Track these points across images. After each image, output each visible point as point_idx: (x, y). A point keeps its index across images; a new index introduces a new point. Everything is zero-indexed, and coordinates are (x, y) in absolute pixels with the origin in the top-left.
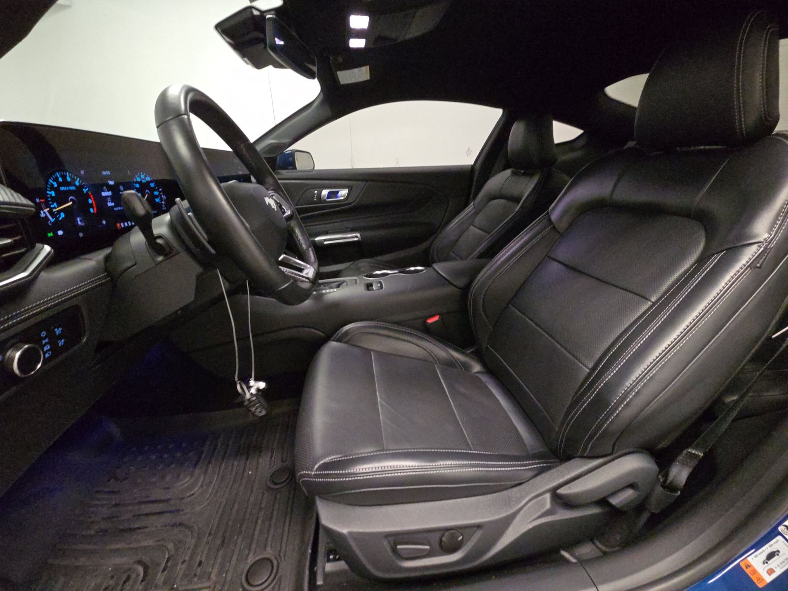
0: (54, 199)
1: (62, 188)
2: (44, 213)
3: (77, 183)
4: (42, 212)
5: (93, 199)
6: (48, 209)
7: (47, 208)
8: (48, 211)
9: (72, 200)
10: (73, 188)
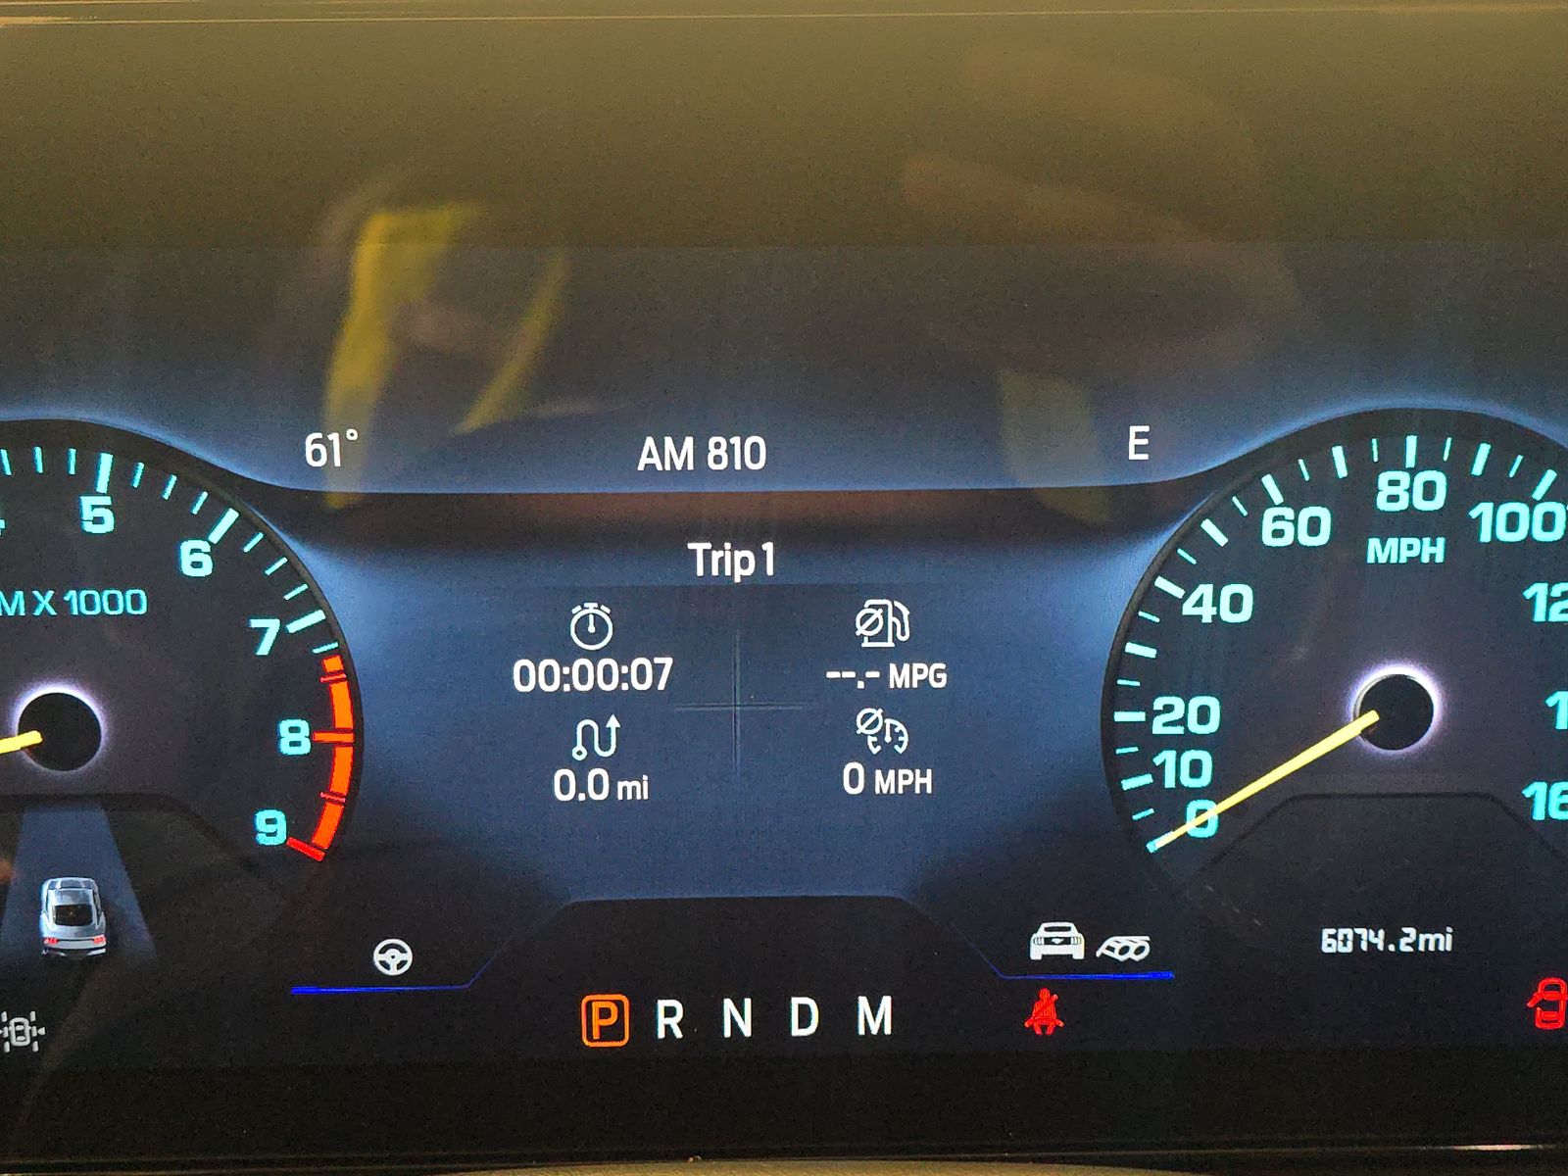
10: (133, 602)
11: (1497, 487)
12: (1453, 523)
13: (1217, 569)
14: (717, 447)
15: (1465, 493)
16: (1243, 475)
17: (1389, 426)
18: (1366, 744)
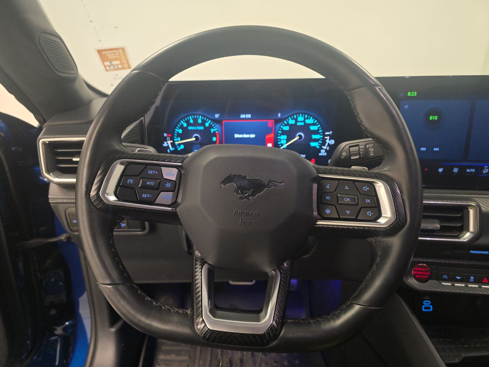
0: (179, 135)
1: (190, 128)
2: (167, 143)
3: (207, 125)
4: (165, 143)
5: (218, 137)
6: (172, 141)
7: (170, 140)
8: (171, 143)
9: (196, 137)
10: (202, 128)
11: (307, 118)
12: (304, 121)
13: (286, 125)
14: (247, 115)
15: (305, 119)
16: (288, 118)
17: (299, 114)
18: (298, 140)
